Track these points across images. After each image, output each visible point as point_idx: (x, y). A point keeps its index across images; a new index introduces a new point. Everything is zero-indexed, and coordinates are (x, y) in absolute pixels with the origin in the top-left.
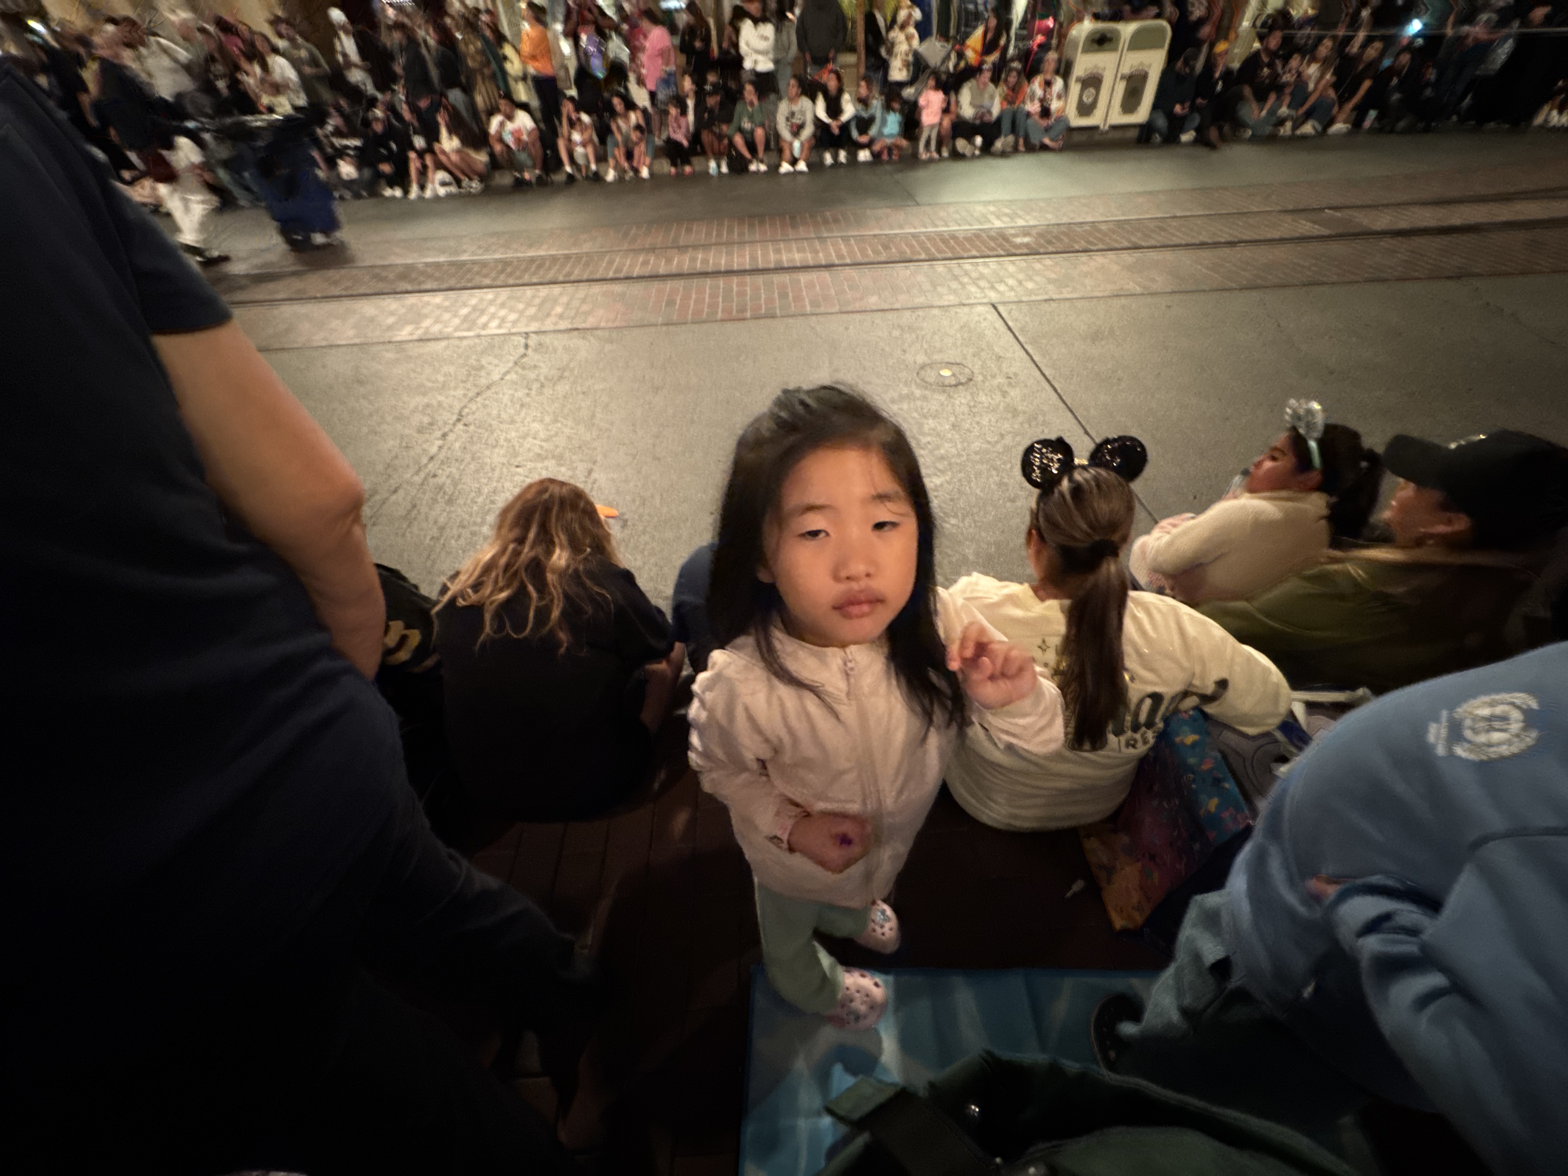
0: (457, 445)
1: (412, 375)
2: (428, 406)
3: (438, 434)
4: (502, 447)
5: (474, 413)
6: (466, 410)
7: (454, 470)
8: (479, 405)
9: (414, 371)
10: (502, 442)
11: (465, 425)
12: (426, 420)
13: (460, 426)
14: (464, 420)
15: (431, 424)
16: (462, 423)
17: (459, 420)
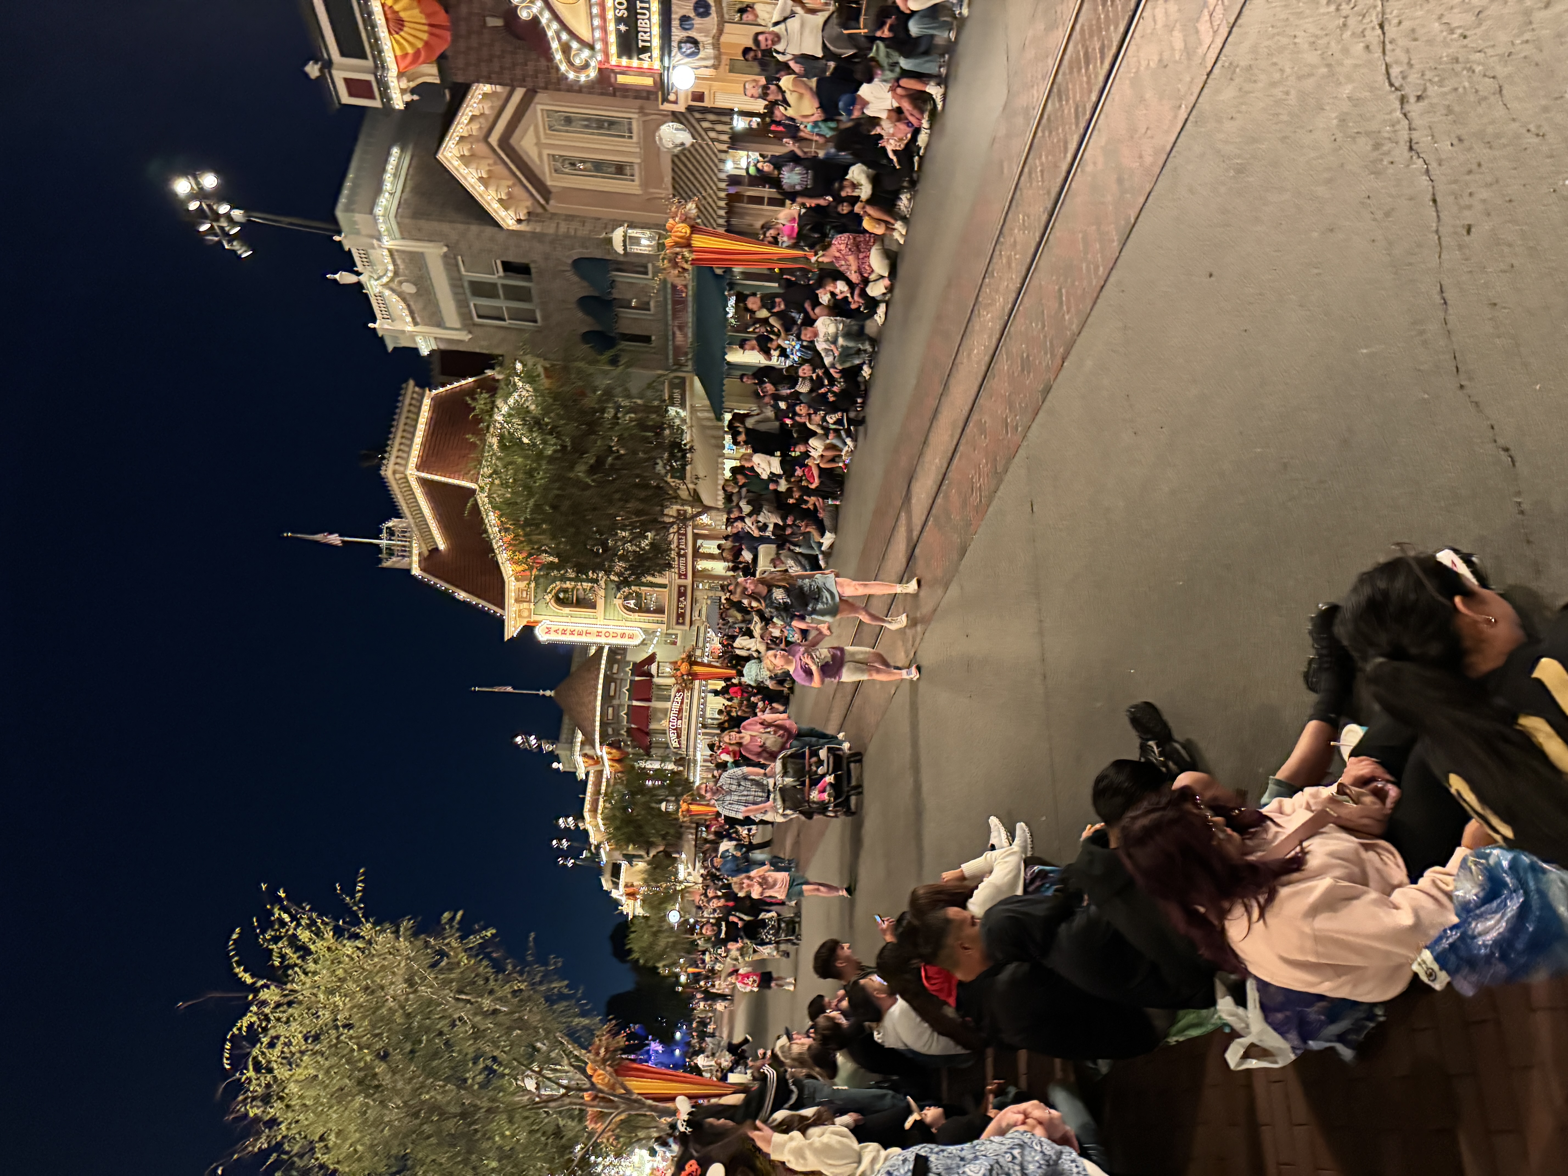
0: (1445, 146)
1: (1278, 92)
2: (1343, 120)
3: (1401, 152)
4: (1510, 76)
5: (1410, 65)
6: (1395, 71)
7: (1484, 194)
8: (1403, 42)
9: (1274, 84)
10: (1501, 71)
11: (1419, 98)
12: (1364, 145)
13: (1414, 108)
14: (1412, 95)
15: (1377, 146)
16: (1412, 99)
17: (1403, 100)
